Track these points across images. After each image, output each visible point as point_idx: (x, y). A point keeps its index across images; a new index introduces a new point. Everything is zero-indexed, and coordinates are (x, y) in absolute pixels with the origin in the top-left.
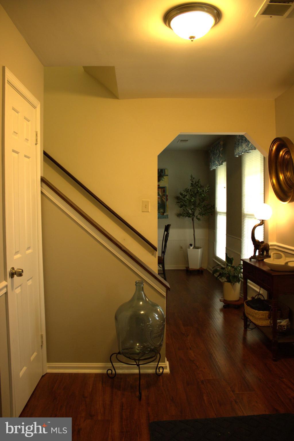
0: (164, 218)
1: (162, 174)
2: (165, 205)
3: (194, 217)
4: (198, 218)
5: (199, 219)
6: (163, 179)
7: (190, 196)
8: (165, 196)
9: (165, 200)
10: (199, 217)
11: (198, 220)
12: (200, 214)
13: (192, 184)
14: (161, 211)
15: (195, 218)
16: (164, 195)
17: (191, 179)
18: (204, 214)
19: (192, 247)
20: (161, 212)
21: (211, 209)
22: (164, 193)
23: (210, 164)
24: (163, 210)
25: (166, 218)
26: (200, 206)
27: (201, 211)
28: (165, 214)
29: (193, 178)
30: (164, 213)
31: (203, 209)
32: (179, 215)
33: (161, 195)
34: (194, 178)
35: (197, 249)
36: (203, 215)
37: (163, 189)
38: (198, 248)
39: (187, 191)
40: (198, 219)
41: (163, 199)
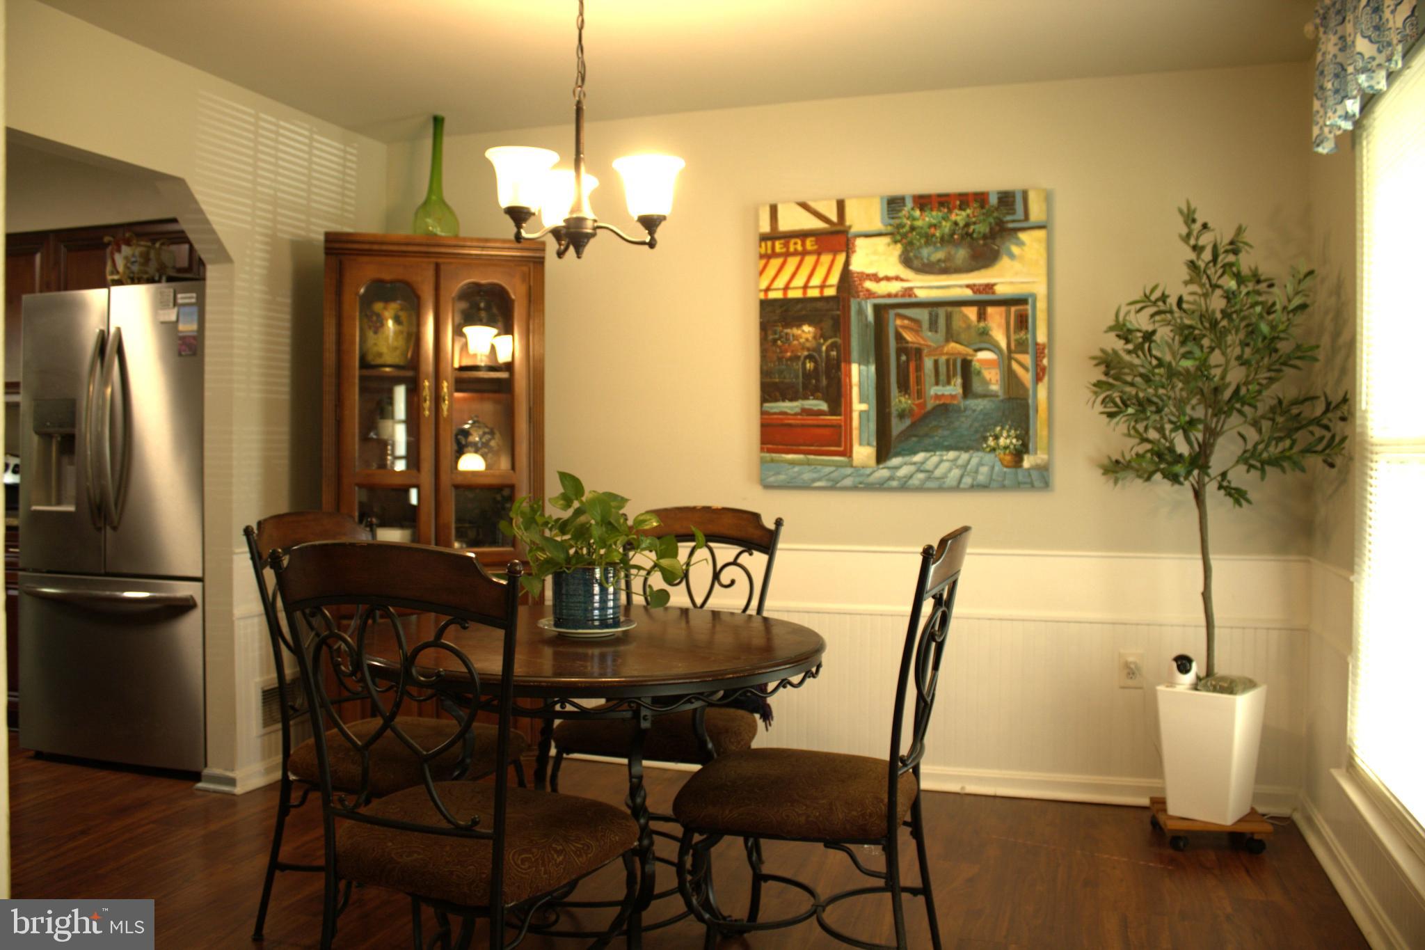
0: (1018, 486)
1: (1009, 218)
2: (1026, 406)
3: (1207, 479)
4: (1233, 485)
5: (1237, 496)
6: (1015, 250)
7: (1183, 343)
8: (1025, 352)
9: (1027, 377)
10: (1239, 477)
11: (1230, 501)
12: (1250, 459)
13: (1192, 265)
14: (1002, 441)
15: (1211, 488)
16: (1022, 346)
17: (1184, 231)
18: (1275, 462)
19: (1189, 678)
20: (1006, 448)
21: (1327, 428)
22: (1022, 334)
23: (1317, 105)
24: (1017, 437)
25: (1032, 486)
26: (1243, 404)
27: (1252, 435)
28: (1027, 462)
29: (1197, 227)
30: (1018, 455)
31: (1266, 425)
32: (1115, 468)
33: (1003, 344)
34: (1205, 226)
35: (1222, 690)
36: (1263, 463)
37: (1013, 309)
38: (1229, 687)
39: (1154, 302)
40: (1230, 495)
41: (1015, 366)
